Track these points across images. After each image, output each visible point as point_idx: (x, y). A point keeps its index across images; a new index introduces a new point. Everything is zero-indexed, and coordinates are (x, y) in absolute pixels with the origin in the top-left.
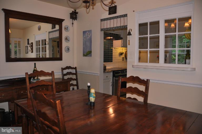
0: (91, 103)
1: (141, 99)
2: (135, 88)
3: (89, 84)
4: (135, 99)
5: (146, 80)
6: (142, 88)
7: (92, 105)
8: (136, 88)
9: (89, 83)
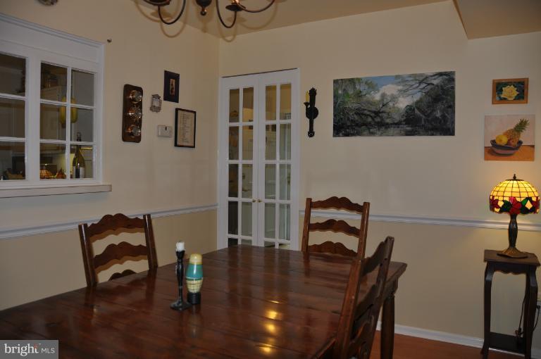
0: (190, 295)
1: (140, 266)
2: (121, 243)
3: (180, 247)
4: (128, 272)
5: (142, 218)
6: (137, 239)
7: (194, 302)
8: (124, 245)
9: (180, 242)
